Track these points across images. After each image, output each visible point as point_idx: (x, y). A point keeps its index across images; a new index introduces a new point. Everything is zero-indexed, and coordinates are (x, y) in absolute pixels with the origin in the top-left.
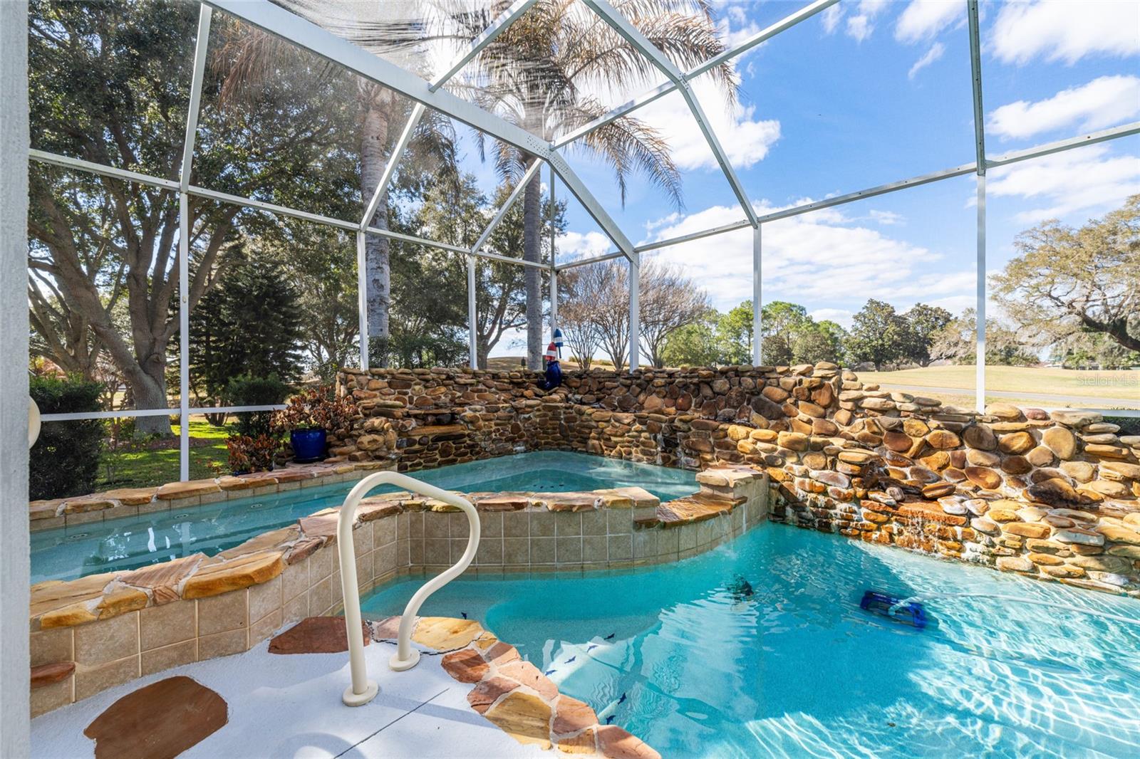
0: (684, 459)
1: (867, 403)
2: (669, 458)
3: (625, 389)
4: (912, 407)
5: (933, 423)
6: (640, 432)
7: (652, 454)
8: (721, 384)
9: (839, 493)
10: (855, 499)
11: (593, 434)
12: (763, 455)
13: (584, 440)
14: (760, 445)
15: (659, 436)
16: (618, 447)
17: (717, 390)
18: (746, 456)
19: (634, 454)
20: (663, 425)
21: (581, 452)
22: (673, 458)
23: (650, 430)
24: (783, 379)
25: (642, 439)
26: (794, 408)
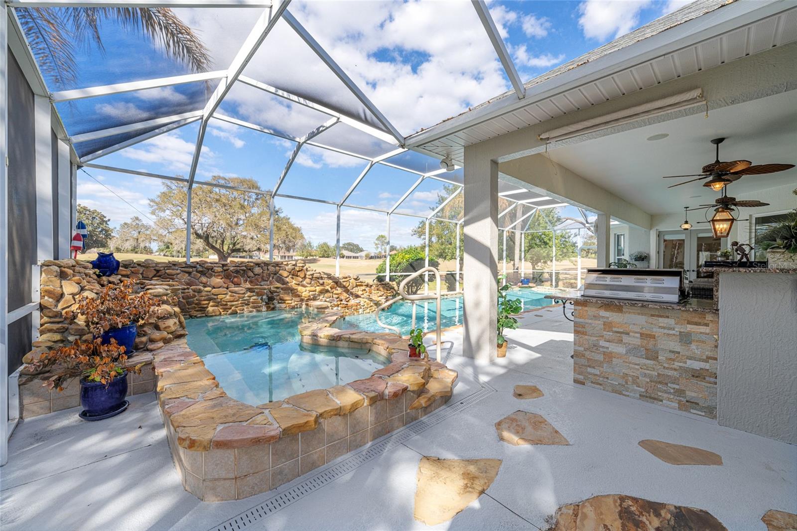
0: (278, 305)
1: (315, 275)
2: (270, 307)
3: (187, 275)
4: (326, 276)
5: (330, 281)
6: (250, 297)
7: (260, 307)
8: (257, 270)
9: (334, 304)
10: (338, 306)
11: (211, 304)
12: (312, 297)
13: (203, 309)
14: (311, 293)
15: (264, 297)
16: (233, 308)
17: (256, 273)
18: (306, 299)
19: (246, 310)
20: (265, 291)
21: (200, 317)
22: (272, 306)
23: (258, 294)
24: (287, 268)
25: (251, 300)
26: (292, 280)
